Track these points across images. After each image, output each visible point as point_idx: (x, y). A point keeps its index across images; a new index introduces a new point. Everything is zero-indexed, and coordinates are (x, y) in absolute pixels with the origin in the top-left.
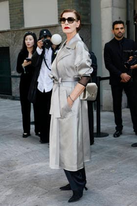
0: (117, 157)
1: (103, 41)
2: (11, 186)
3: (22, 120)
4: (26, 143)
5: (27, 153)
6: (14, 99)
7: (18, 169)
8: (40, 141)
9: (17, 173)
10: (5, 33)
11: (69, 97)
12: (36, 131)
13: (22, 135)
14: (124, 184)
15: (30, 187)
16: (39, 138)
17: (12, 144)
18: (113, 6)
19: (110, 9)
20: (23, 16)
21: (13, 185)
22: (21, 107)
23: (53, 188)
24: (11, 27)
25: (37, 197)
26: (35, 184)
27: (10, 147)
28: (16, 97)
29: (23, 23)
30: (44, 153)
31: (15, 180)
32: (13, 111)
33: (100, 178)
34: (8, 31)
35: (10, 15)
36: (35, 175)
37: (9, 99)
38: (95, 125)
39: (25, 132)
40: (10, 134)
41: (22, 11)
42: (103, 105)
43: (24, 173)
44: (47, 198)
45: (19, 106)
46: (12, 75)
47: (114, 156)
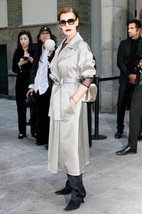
0: (115, 161)
1: (103, 41)
2: (5, 189)
3: (17, 120)
4: (21, 144)
5: (23, 155)
6: (10, 98)
7: (13, 172)
8: (36, 143)
9: (11, 176)
10: (3, 30)
11: (72, 99)
12: (32, 132)
13: (18, 136)
14: (122, 189)
15: (24, 191)
16: (35, 139)
17: (7, 146)
18: (113, 5)
19: (111, 8)
20: (21, 13)
21: (7, 188)
22: (16, 107)
23: (48, 192)
24: (9, 25)
25: (31, 202)
26: (30, 188)
27: (5, 149)
28: (13, 97)
29: (21, 20)
30: (40, 155)
31: (9, 183)
32: (9, 111)
33: (97, 183)
34: (6, 28)
35: (8, 12)
36: (30, 178)
37: (5, 98)
38: (93, 127)
39: (20, 133)
40: (6, 135)
41: (20, 8)
42: (102, 106)
43: (19, 176)
44: (42, 203)
45: (15, 106)
46: (8, 73)
47: (112, 160)
